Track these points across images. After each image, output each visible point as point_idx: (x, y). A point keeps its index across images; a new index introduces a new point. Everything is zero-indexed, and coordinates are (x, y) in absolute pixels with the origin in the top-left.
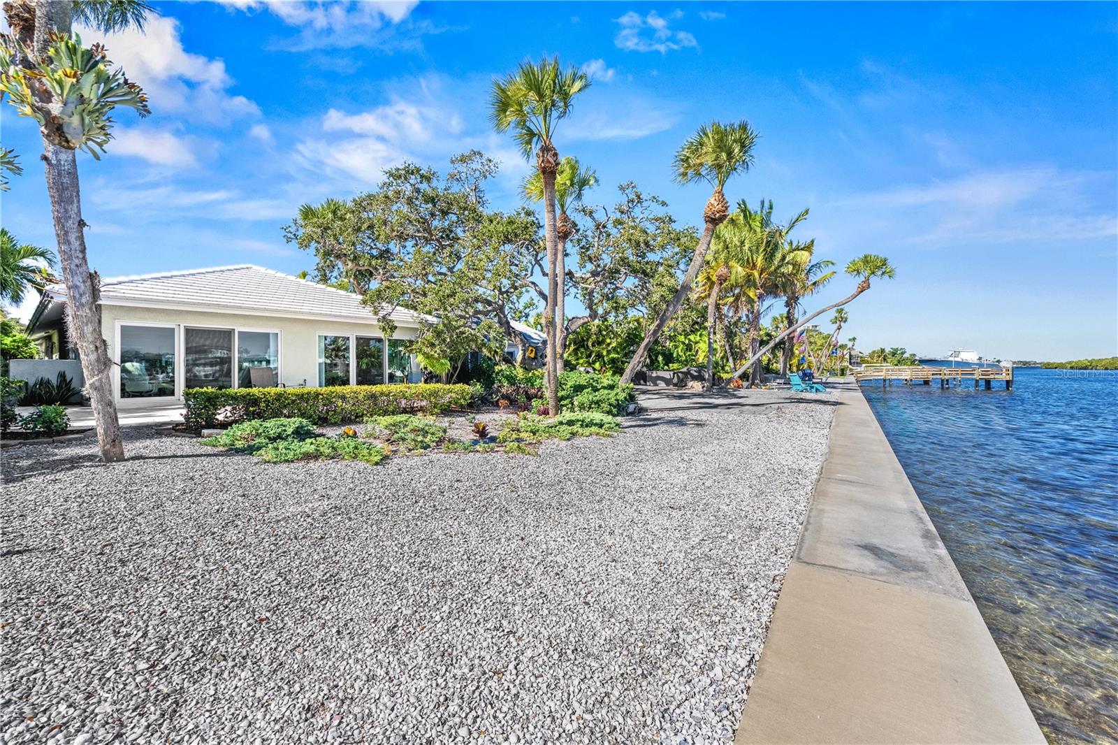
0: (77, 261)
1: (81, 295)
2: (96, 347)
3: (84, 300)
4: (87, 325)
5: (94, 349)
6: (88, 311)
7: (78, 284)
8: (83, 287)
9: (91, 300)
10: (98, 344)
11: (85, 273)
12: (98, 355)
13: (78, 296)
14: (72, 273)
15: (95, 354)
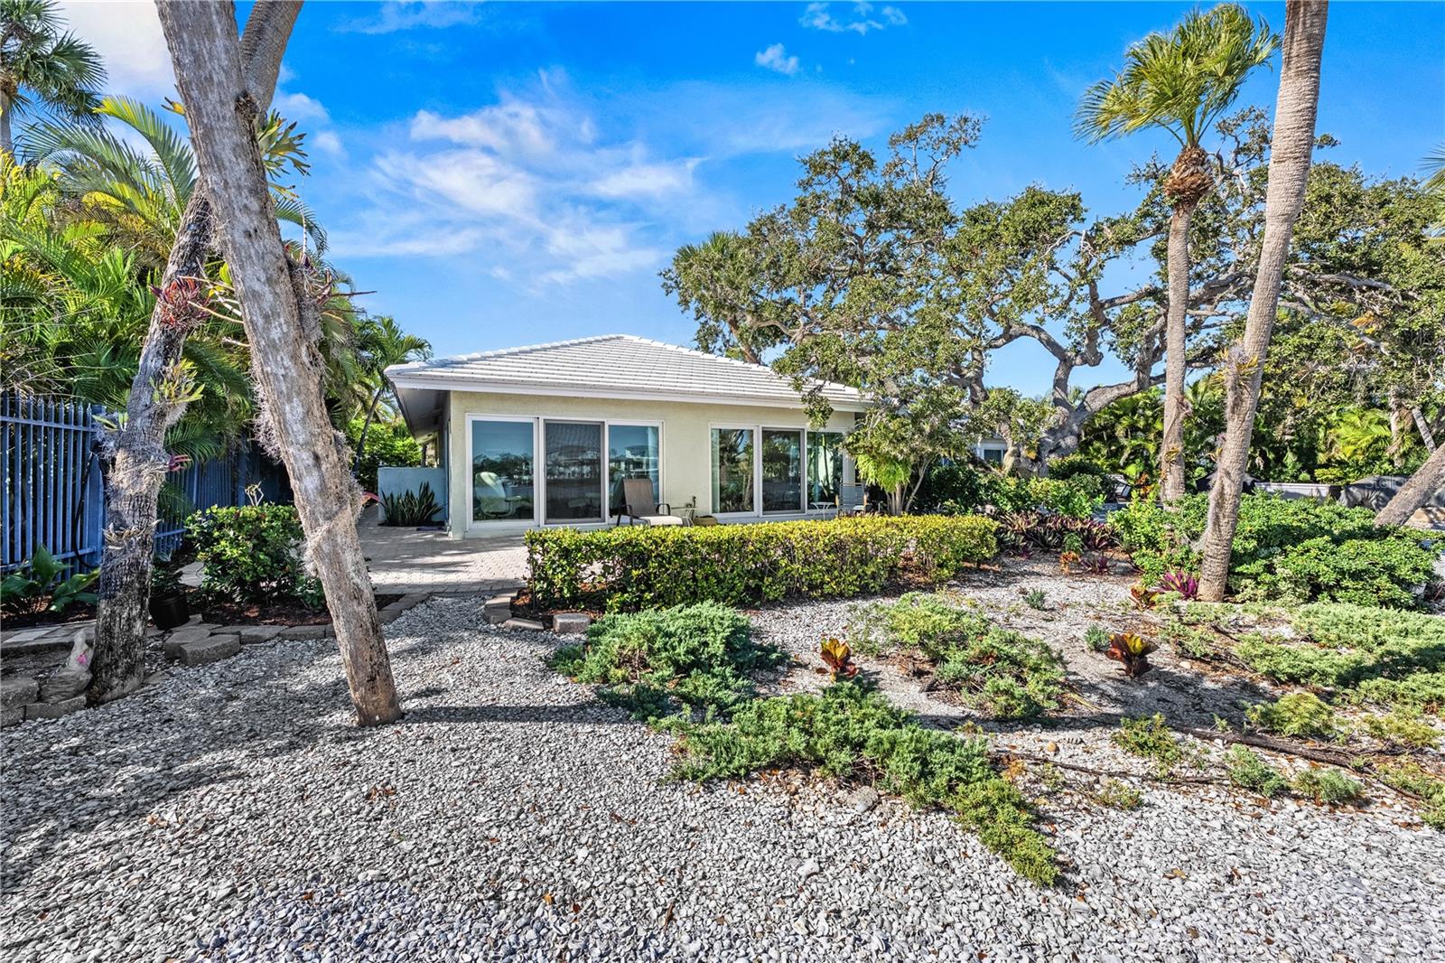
0: (248, 222)
1: (266, 317)
2: (317, 458)
3: (275, 334)
4: (290, 400)
5: (311, 461)
6: (287, 362)
7: (257, 287)
8: (269, 297)
9: (293, 333)
10: (320, 450)
11: (269, 258)
12: (322, 477)
13: (260, 322)
14: (239, 255)
15: (315, 473)
